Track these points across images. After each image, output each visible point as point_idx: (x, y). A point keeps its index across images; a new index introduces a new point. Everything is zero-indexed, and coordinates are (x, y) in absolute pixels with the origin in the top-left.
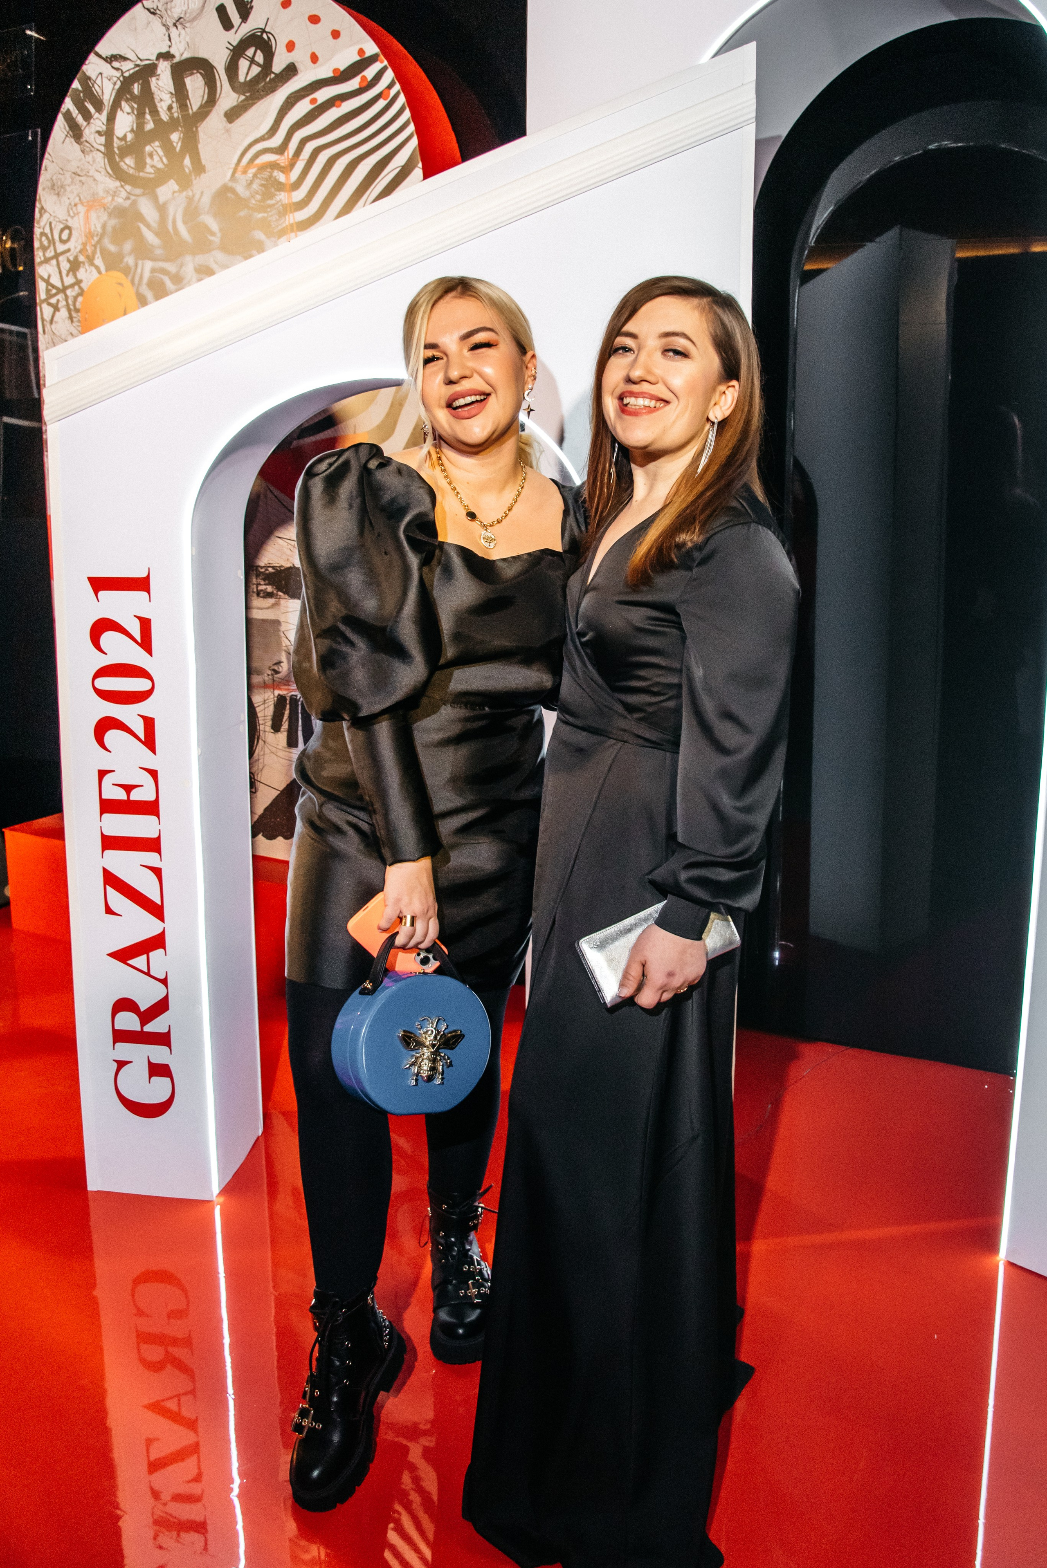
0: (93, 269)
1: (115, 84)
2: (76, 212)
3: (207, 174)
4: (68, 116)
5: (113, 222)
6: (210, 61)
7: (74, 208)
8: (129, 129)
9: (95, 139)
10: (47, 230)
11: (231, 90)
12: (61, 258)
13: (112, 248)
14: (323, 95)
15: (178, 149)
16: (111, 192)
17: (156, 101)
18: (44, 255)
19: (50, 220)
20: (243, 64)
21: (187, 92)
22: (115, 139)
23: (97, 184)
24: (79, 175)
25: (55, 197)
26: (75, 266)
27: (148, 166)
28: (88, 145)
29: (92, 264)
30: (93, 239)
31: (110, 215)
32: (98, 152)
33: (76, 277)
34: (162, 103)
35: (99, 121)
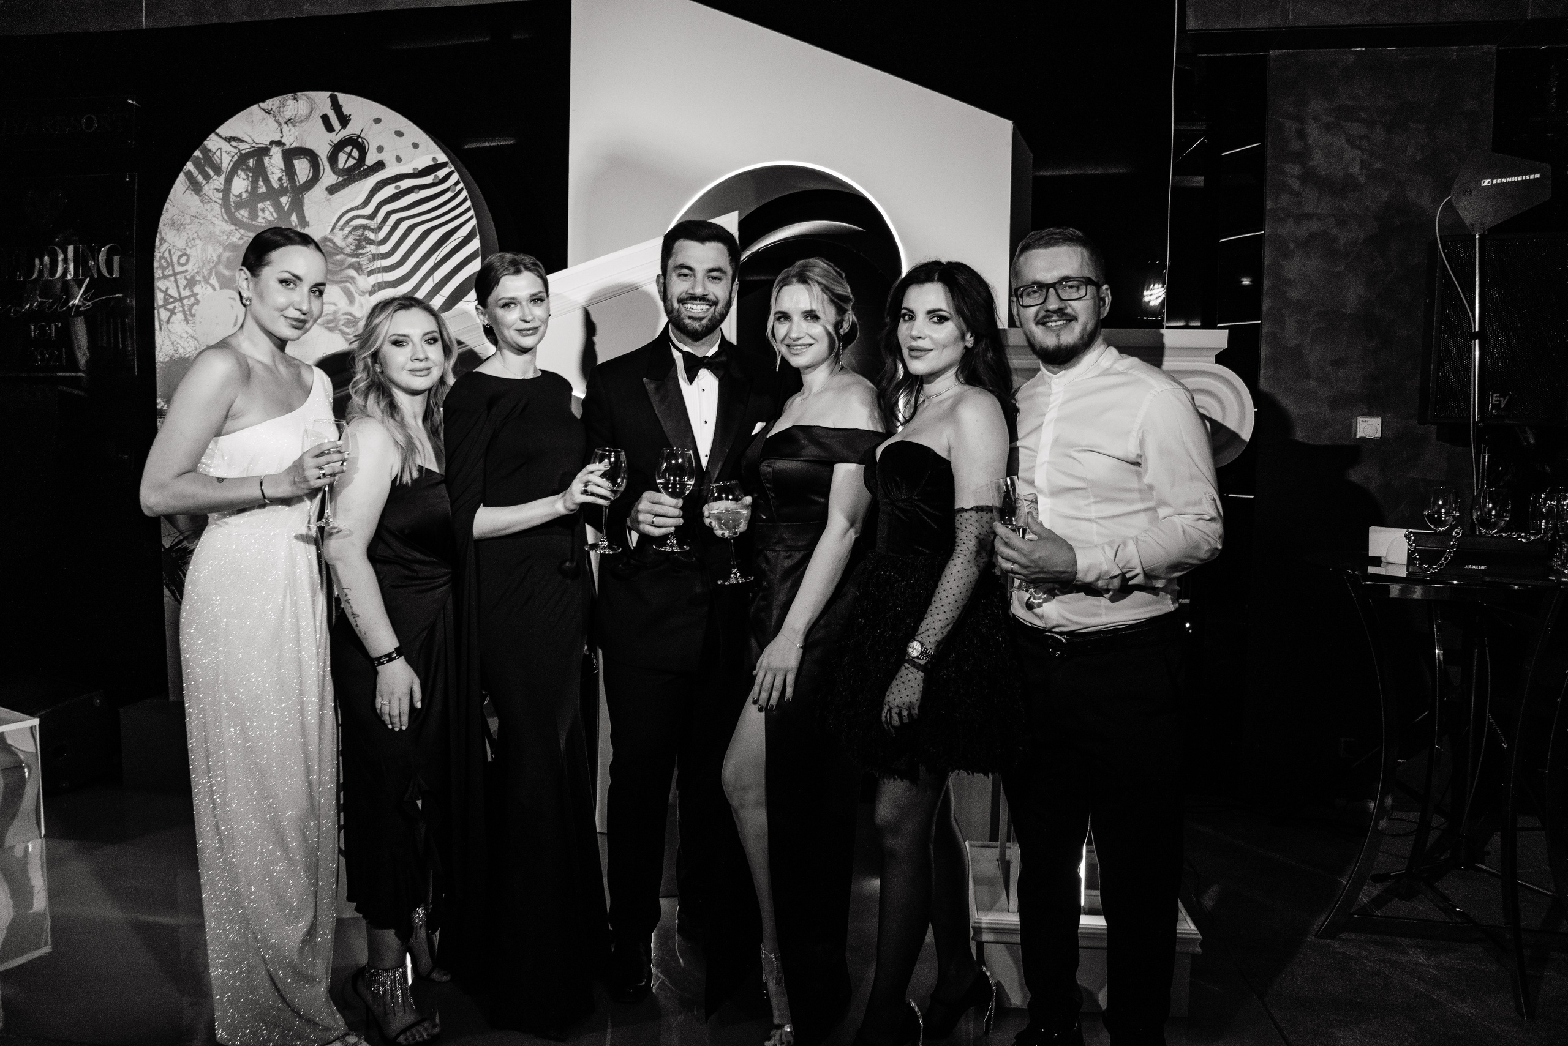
0: (208, 286)
1: (233, 157)
2: (194, 244)
3: (310, 228)
4: (189, 175)
5: (227, 254)
6: (315, 151)
7: (193, 242)
8: (245, 190)
9: (213, 193)
10: (167, 255)
11: (332, 173)
12: (178, 277)
13: (227, 273)
14: (405, 184)
15: (286, 209)
16: (227, 233)
17: (269, 173)
18: (163, 273)
19: (171, 247)
20: (342, 157)
21: (296, 170)
22: (231, 195)
23: (214, 226)
24: (197, 218)
25: (175, 231)
26: (191, 283)
27: (260, 218)
28: (206, 197)
29: (208, 283)
30: (209, 264)
31: (225, 249)
32: (216, 204)
33: (192, 291)
34: (274, 175)
35: (218, 182)
